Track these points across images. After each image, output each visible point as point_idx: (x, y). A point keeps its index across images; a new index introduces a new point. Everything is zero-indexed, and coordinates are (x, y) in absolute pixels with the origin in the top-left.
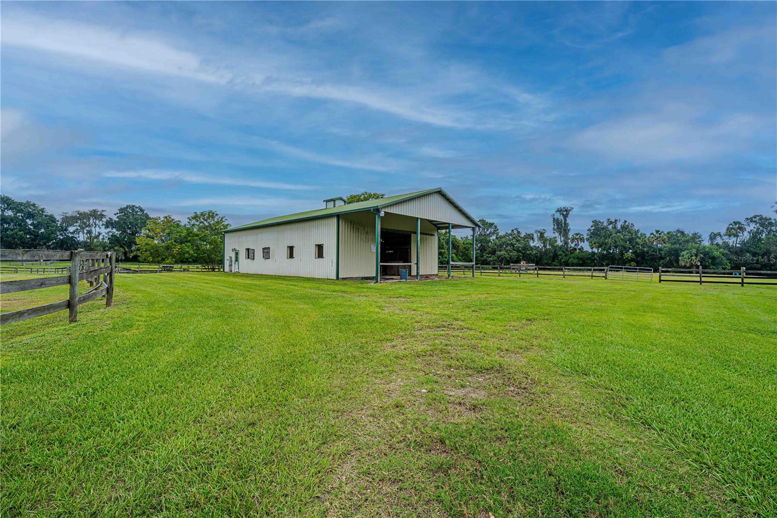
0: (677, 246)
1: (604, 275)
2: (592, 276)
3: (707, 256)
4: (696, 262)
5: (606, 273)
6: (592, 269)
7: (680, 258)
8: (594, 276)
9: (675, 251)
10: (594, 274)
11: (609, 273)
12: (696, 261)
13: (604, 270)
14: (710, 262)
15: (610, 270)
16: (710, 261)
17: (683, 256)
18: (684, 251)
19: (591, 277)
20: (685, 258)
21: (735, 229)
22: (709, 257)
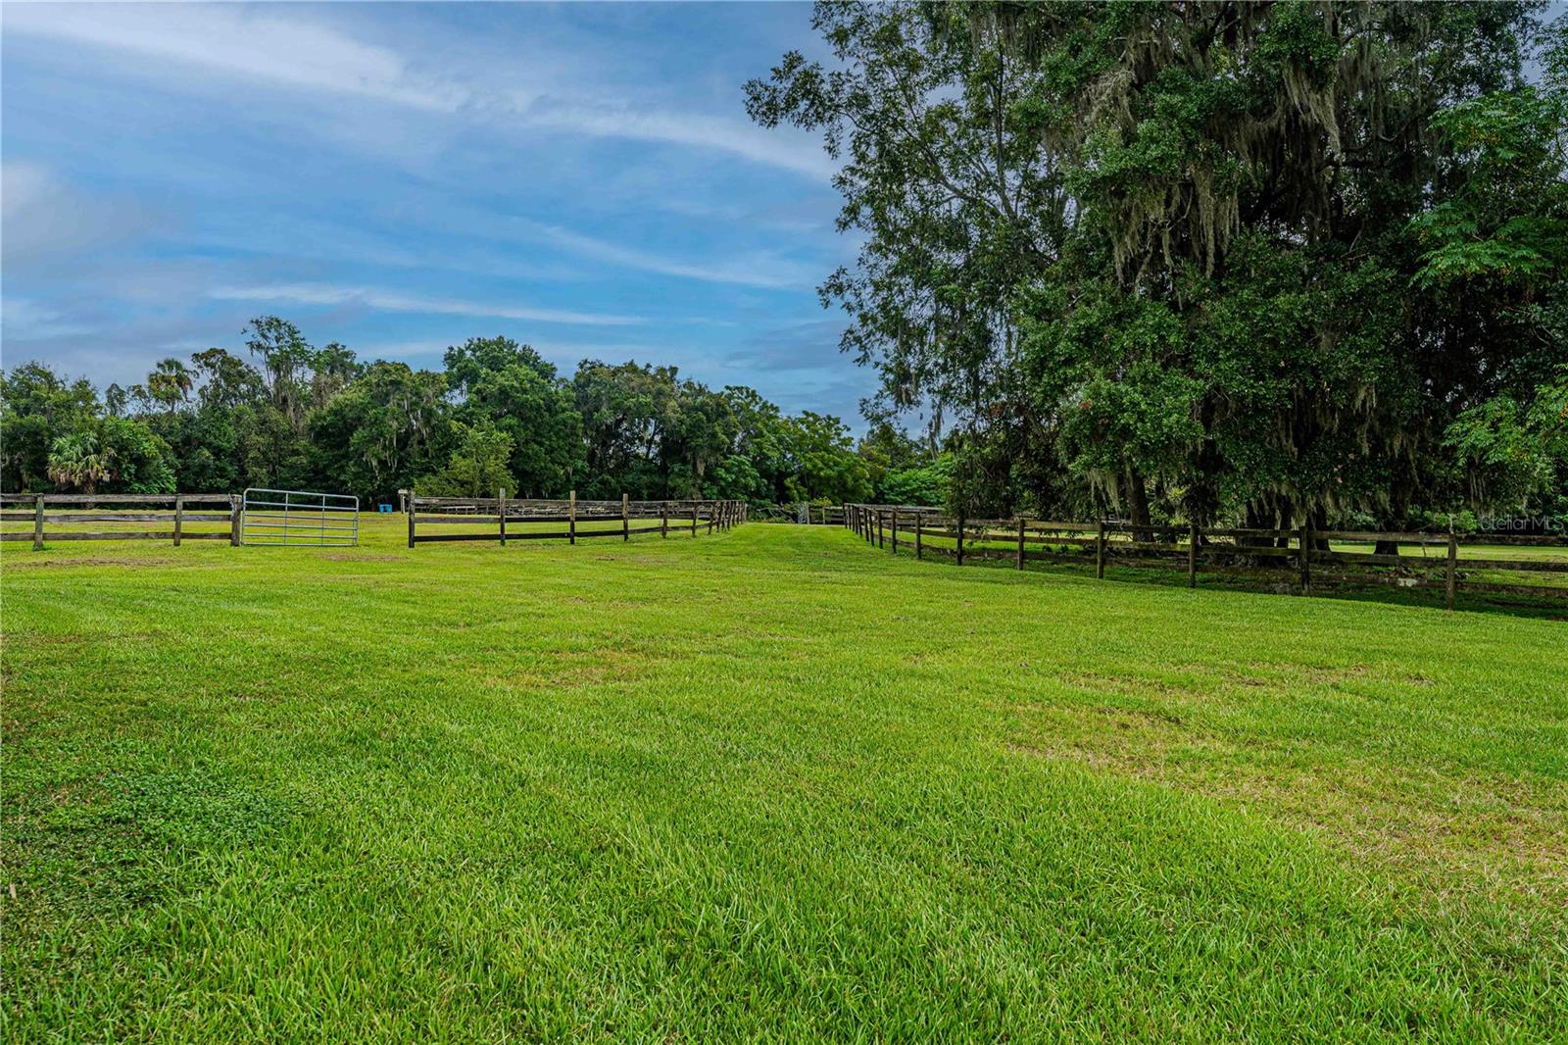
0: (41, 419)
1: (227, 527)
2: (178, 536)
3: (126, 453)
4: (98, 471)
5: (235, 520)
6: (180, 503)
7: (52, 458)
8: (185, 536)
9: (28, 434)
10: (187, 527)
11: (247, 517)
12: (99, 468)
13: (226, 506)
14: (132, 471)
15: (250, 507)
16: (133, 468)
17: (59, 452)
18: (61, 436)
19: (171, 541)
20: (66, 457)
21: (169, 380)
22: (131, 455)
